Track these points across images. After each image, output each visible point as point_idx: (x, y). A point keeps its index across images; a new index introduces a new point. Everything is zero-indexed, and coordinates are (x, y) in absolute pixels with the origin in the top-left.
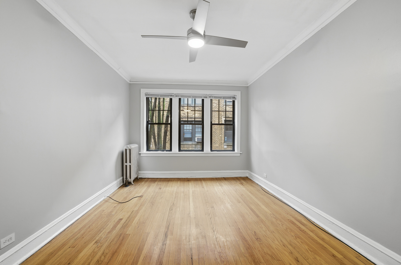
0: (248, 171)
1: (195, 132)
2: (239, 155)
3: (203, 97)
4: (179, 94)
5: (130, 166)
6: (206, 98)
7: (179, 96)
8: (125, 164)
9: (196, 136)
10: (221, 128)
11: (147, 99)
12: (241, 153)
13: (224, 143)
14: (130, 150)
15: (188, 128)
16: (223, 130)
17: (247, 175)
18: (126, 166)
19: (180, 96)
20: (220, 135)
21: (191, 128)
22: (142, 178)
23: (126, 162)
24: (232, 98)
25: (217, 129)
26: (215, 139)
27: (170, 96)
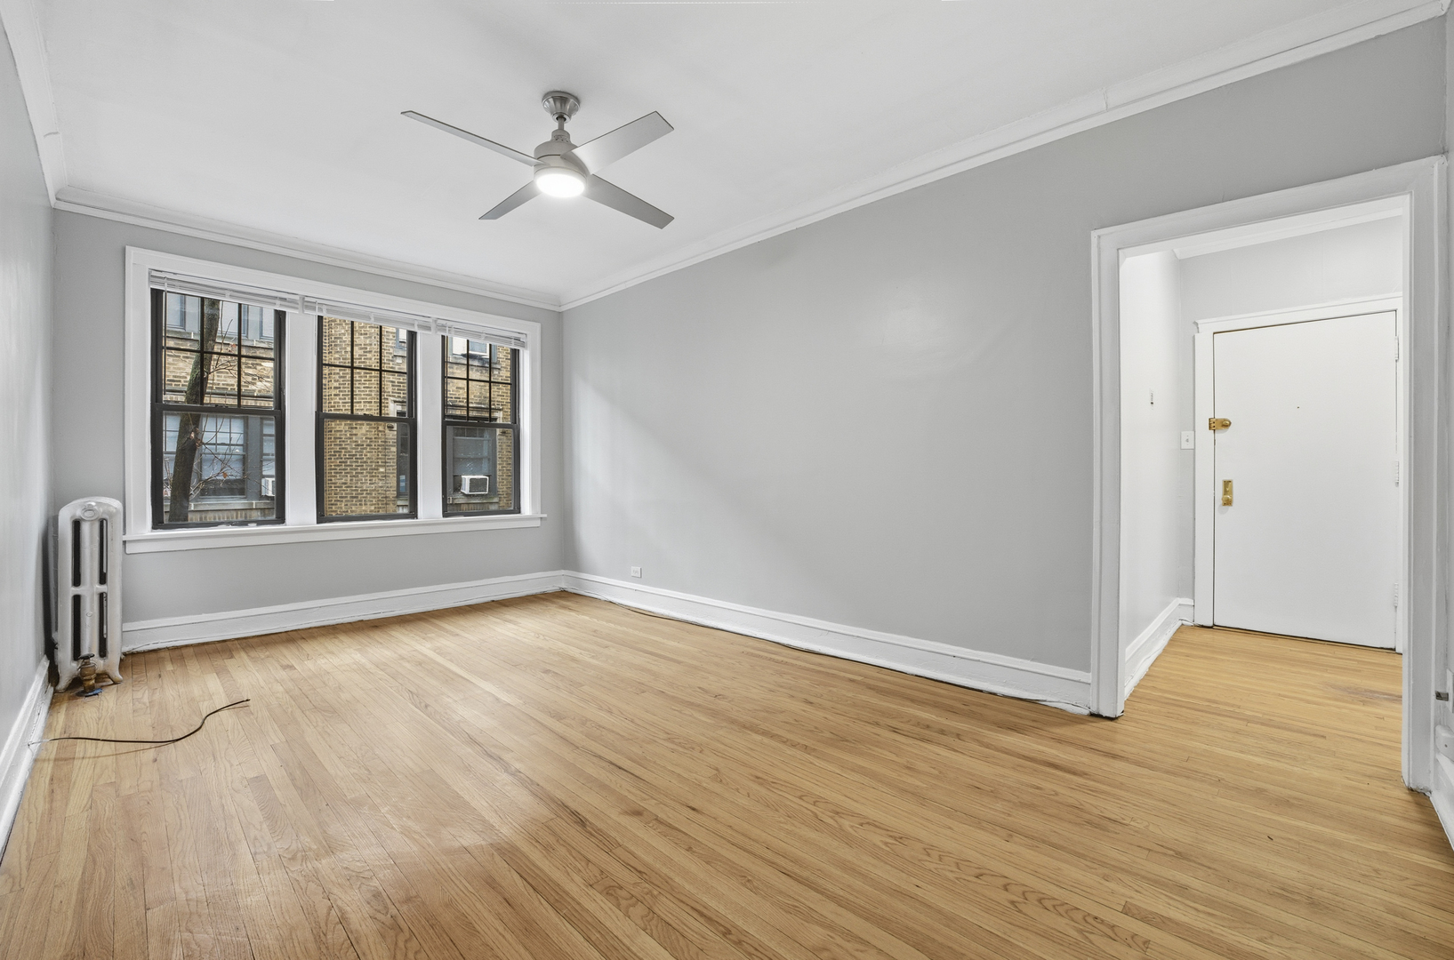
0: (563, 572)
1: (262, 454)
2: (538, 523)
3: (416, 323)
4: (319, 301)
5: (102, 597)
6: (429, 328)
7: (321, 310)
8: (68, 591)
9: (264, 473)
10: (385, 442)
11: (157, 296)
12: (545, 516)
13: (397, 497)
14: (102, 522)
15: (223, 438)
16: (394, 449)
17: (564, 585)
18: (77, 600)
19: (324, 308)
20: (382, 470)
21: (237, 437)
22: (138, 653)
23: (77, 581)
24: (513, 341)
25: (368, 445)
26: (359, 485)
27: (278, 302)
